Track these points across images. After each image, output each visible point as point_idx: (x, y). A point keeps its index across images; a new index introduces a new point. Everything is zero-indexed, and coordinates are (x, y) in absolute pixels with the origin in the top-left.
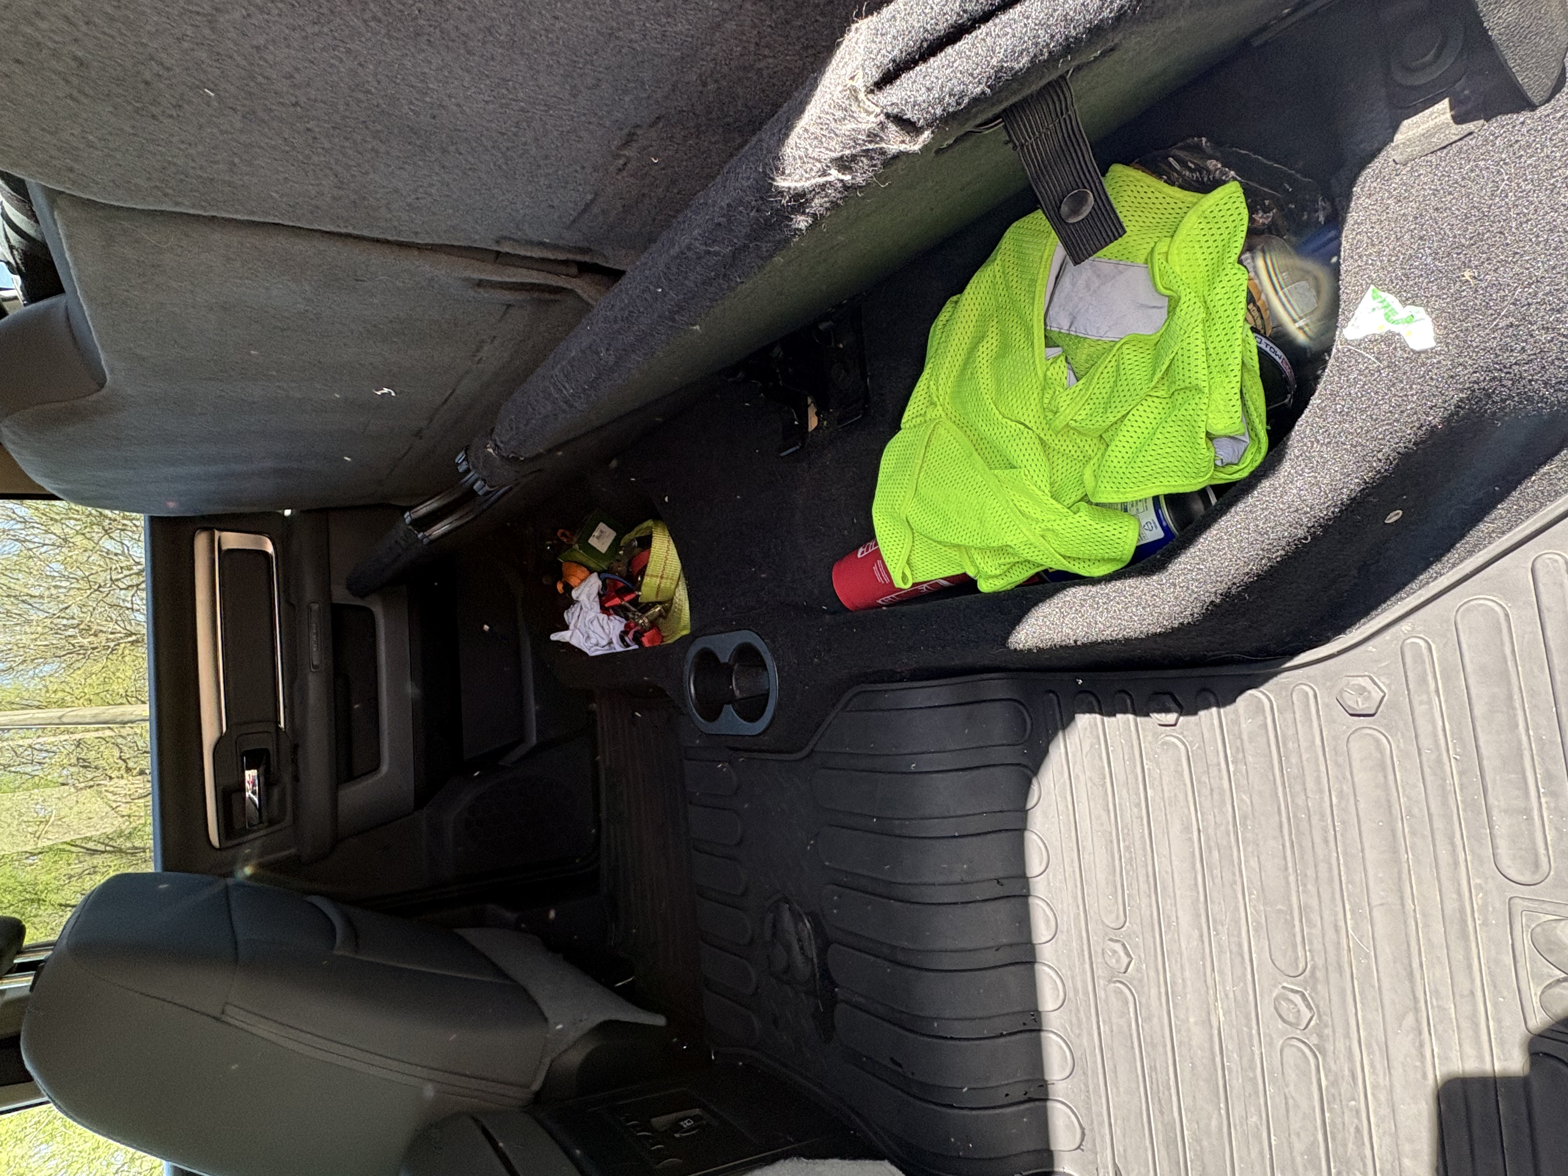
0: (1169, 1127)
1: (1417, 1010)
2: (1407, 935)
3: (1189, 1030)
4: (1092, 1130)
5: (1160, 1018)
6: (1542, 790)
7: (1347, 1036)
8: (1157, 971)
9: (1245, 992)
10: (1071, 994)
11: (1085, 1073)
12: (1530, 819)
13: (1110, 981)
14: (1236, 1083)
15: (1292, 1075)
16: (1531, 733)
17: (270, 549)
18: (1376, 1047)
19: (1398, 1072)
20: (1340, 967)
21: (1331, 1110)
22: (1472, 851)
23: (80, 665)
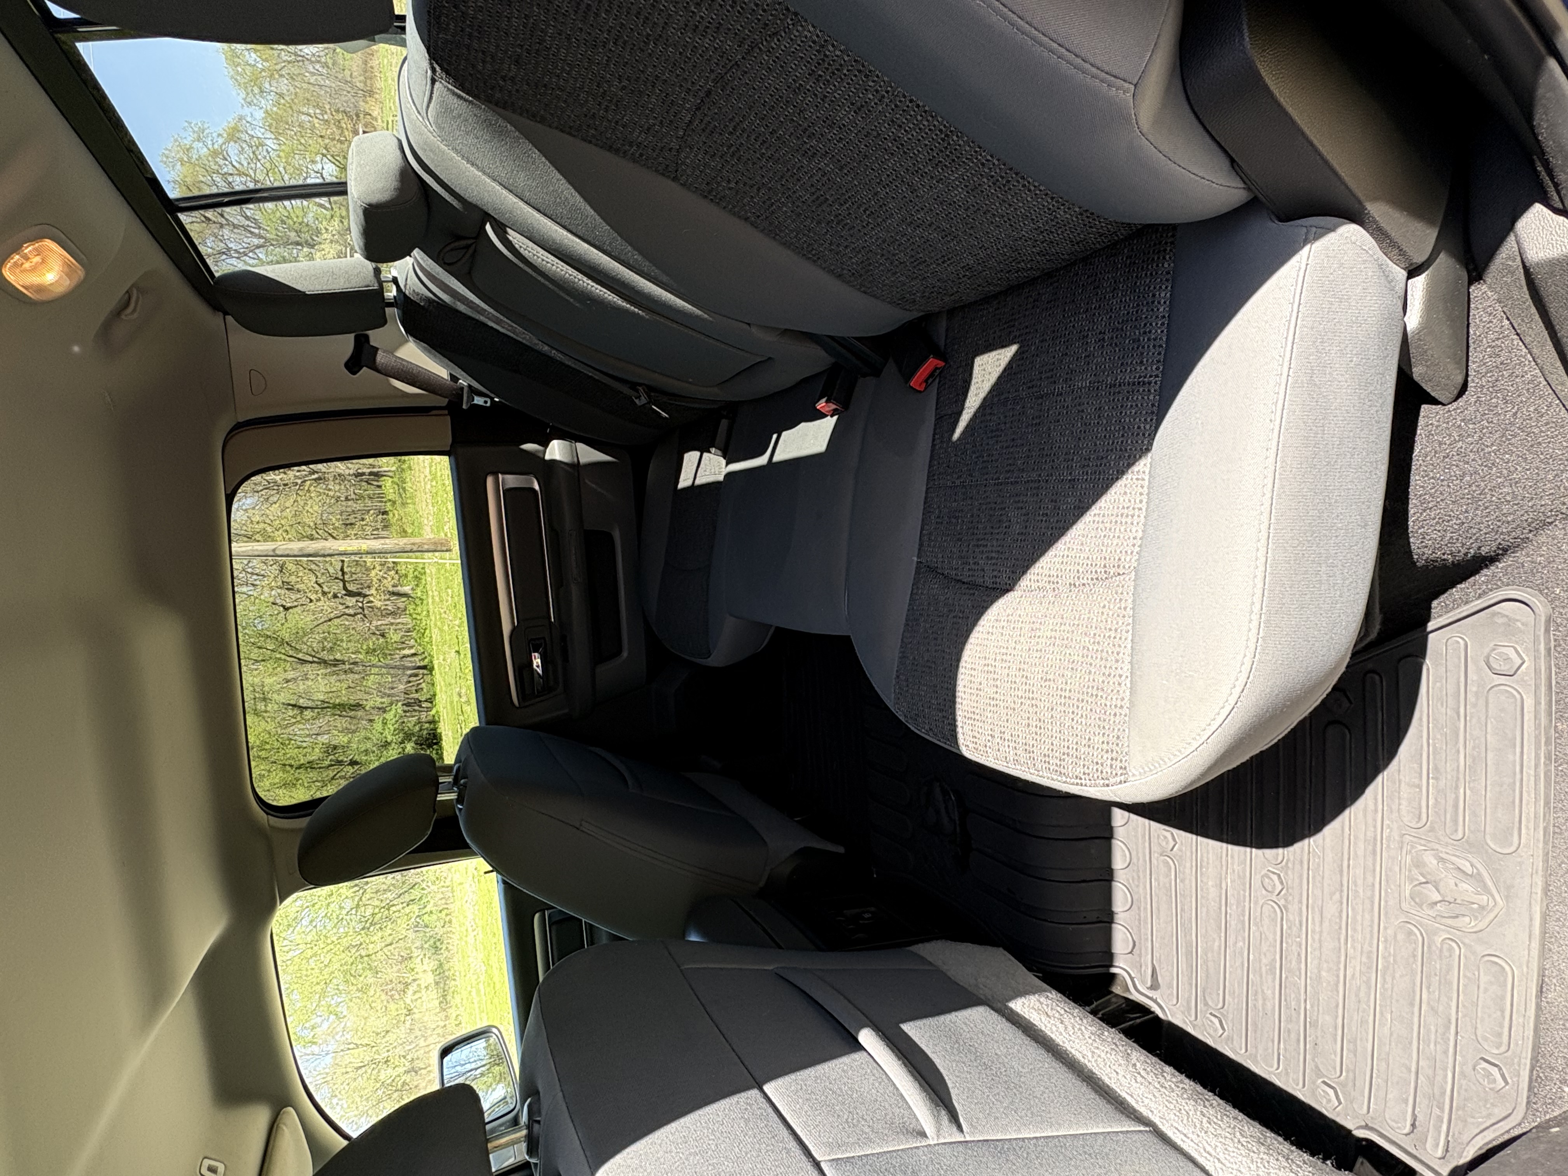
0: (1189, 945)
1: (1342, 891)
2: (1342, 848)
3: (1207, 889)
4: (1140, 943)
5: (1190, 880)
6: (1431, 776)
7: (1300, 902)
8: (1192, 853)
9: (1244, 870)
10: (1134, 860)
11: (1139, 908)
12: (1421, 790)
13: (1161, 855)
14: (1233, 923)
15: (1266, 921)
16: (1431, 741)
17: (537, 487)
18: (1316, 909)
19: (1326, 924)
20: (1301, 862)
21: (1287, 943)
22: (1387, 805)
23: (276, 499)
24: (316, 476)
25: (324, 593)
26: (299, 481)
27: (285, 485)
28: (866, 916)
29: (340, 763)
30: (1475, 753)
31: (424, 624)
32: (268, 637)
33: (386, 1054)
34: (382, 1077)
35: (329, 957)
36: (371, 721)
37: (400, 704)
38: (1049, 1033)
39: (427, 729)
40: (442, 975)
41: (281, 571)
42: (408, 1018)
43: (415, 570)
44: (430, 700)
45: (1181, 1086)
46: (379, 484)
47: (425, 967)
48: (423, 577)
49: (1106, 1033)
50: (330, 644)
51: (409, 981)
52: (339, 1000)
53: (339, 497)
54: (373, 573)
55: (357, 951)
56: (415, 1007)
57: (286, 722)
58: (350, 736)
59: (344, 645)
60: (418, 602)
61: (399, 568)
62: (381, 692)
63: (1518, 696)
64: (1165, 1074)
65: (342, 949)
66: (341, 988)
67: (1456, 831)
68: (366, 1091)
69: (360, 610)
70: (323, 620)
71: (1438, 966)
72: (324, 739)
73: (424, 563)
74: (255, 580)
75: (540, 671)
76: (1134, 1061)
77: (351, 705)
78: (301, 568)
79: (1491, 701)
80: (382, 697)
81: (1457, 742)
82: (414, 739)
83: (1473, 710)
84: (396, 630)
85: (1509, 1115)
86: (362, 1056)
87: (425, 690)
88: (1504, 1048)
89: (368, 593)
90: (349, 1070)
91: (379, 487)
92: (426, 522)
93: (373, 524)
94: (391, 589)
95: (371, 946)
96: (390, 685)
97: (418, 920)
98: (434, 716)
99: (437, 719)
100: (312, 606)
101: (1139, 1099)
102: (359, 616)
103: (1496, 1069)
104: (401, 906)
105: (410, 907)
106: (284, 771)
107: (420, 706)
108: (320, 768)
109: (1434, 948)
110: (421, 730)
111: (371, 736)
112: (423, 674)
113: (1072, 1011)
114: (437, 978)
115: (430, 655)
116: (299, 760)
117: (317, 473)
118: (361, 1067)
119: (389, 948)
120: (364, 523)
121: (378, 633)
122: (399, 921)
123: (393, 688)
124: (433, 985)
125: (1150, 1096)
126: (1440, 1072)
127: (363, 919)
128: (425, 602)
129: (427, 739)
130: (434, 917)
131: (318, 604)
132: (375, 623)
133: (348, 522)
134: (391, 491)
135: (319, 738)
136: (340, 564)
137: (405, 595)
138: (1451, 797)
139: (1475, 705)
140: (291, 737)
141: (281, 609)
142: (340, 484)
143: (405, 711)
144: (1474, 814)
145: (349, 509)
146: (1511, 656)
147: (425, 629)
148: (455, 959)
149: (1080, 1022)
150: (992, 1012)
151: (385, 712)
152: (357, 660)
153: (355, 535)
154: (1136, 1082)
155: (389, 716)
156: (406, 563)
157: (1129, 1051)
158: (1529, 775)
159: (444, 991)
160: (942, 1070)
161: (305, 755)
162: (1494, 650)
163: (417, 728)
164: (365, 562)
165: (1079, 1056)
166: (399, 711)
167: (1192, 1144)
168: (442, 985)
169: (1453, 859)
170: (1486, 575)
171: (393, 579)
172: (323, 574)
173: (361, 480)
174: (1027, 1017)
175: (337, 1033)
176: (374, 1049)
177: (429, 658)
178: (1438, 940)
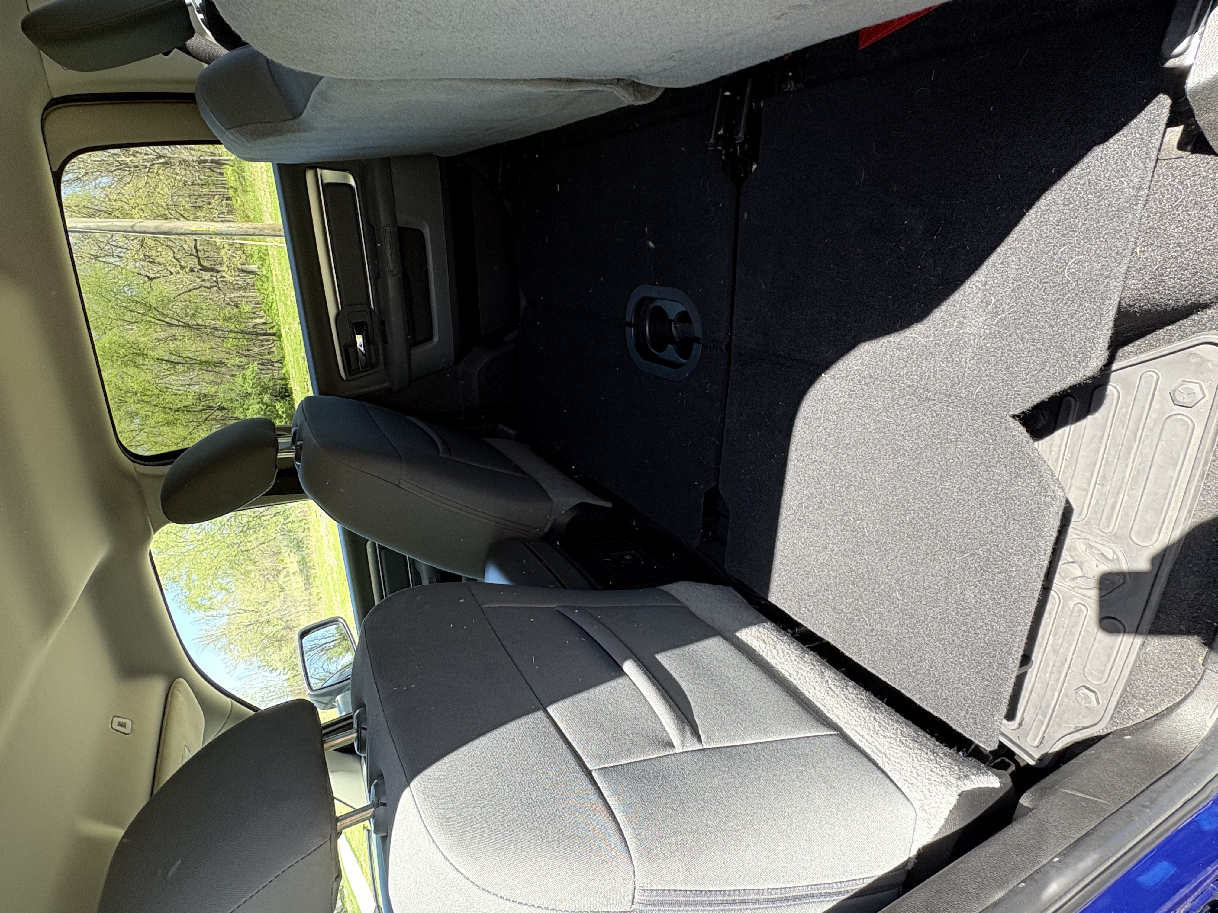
6: (1098, 482)
12: (1087, 494)
16: (1105, 456)
17: (352, 182)
23: (129, 180)
24: (163, 160)
25: (182, 267)
26: (148, 164)
27: (136, 167)
28: (628, 557)
29: (210, 408)
30: (1140, 467)
31: (271, 298)
32: (137, 302)
33: (267, 617)
34: (266, 631)
35: (217, 550)
36: (233, 376)
37: (256, 363)
38: (765, 657)
39: (280, 384)
40: (305, 566)
41: (142, 246)
42: (281, 593)
43: (260, 251)
44: (281, 361)
45: (859, 696)
46: (221, 171)
47: (292, 559)
48: (267, 258)
49: (807, 656)
50: (192, 312)
51: (280, 569)
52: (228, 580)
53: (186, 182)
54: (223, 252)
55: (239, 547)
56: (286, 586)
57: (162, 374)
58: (216, 387)
59: (204, 312)
60: (264, 279)
61: (245, 248)
62: (239, 353)
63: (1191, 425)
64: (849, 688)
65: (226, 545)
66: (228, 572)
67: (1108, 526)
68: (255, 641)
69: (215, 284)
70: (183, 290)
71: (1067, 622)
72: (196, 388)
73: (267, 246)
74: (121, 252)
75: (362, 349)
76: (827, 678)
77: (215, 363)
78: (160, 245)
79: (1166, 427)
80: (240, 357)
81: (1127, 459)
82: (269, 392)
83: (1149, 434)
84: (247, 302)
85: (1095, 724)
86: (249, 618)
87: (276, 353)
88: (1103, 681)
89: (220, 269)
90: (240, 627)
91: (221, 174)
92: (265, 209)
93: (218, 208)
94: (240, 267)
95: (249, 544)
96: (246, 348)
97: (283, 526)
98: (284, 374)
99: (287, 376)
100: (173, 278)
101: (829, 708)
102: (215, 289)
103: (1093, 694)
104: (269, 516)
105: (277, 517)
106: (165, 413)
107: (273, 366)
108: (195, 411)
109: (1066, 608)
110: (275, 385)
111: (234, 388)
112: (274, 340)
113: (782, 638)
114: (301, 567)
115: (277, 324)
116: (176, 405)
117: (164, 157)
118: (249, 625)
119: (263, 545)
120: (210, 207)
121: (232, 304)
122: (269, 527)
123: (248, 350)
124: (299, 572)
125: (838, 706)
126: (1049, 693)
127: (241, 525)
128: (270, 280)
129: (281, 392)
130: (296, 525)
131: (178, 276)
132: (228, 295)
133: (197, 205)
134: (232, 178)
135: (191, 387)
136: (194, 242)
137: (252, 272)
138: (1111, 500)
139: (1151, 430)
140: (167, 385)
141: (146, 279)
142: (185, 169)
143: (260, 370)
144: (1126, 514)
145: (196, 193)
146: (1195, 391)
147: (272, 303)
148: (314, 555)
149: (788, 647)
150: (724, 641)
151: (244, 369)
152: (217, 326)
153: (204, 217)
154: (828, 695)
155: (248, 372)
156: (252, 245)
157: (823, 670)
158: (1180, 487)
159: (307, 576)
160: (686, 692)
161: (181, 401)
162: (1182, 385)
163: (272, 383)
164: (215, 241)
165: (787, 675)
166: (256, 369)
167: (867, 743)
168: (305, 572)
169: (1099, 546)
170: (1193, 320)
171: (241, 258)
172: (179, 250)
173: (204, 167)
174: (749, 644)
175: (229, 603)
176: (258, 614)
177: (277, 327)
178: (1071, 604)
